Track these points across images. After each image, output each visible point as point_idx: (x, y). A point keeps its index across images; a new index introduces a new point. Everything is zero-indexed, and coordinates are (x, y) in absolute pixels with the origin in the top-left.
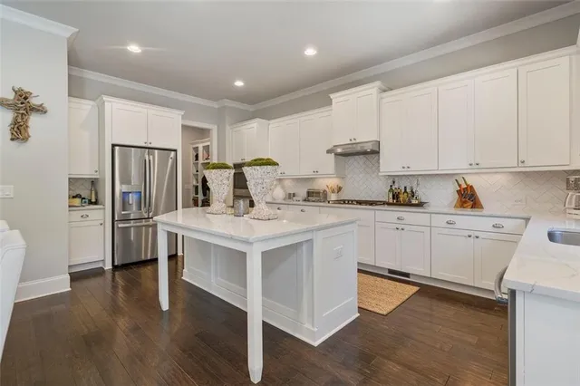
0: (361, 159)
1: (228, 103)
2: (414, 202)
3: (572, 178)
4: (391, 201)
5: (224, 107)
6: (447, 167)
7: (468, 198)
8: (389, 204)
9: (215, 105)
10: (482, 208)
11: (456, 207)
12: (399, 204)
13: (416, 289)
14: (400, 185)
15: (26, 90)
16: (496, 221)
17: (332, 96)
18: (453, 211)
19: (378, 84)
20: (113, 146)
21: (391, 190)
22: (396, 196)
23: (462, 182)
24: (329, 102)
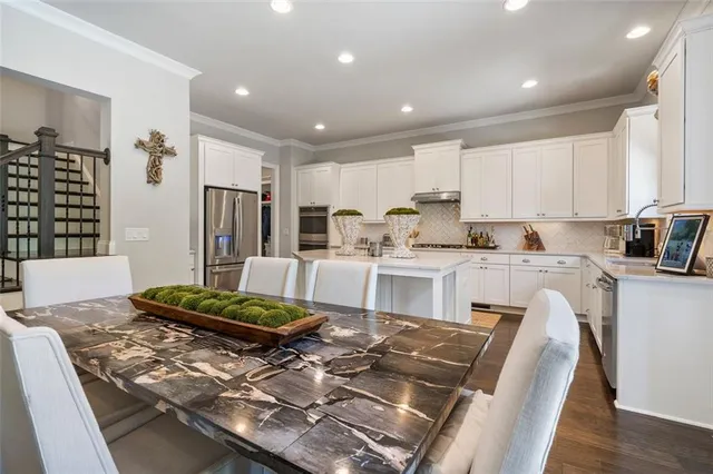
0: (438, 207)
1: (293, 143)
2: (491, 245)
3: (608, 226)
4: (470, 244)
5: (289, 147)
6: (519, 216)
7: (533, 242)
8: (468, 247)
9: (278, 143)
10: (544, 249)
11: (524, 249)
12: (477, 247)
13: (500, 316)
14: (477, 231)
15: (162, 133)
16: (561, 258)
17: (414, 147)
18: (521, 252)
19: (460, 141)
20: (206, 188)
21: (469, 235)
22: (474, 240)
23: (529, 229)
24: (412, 153)
